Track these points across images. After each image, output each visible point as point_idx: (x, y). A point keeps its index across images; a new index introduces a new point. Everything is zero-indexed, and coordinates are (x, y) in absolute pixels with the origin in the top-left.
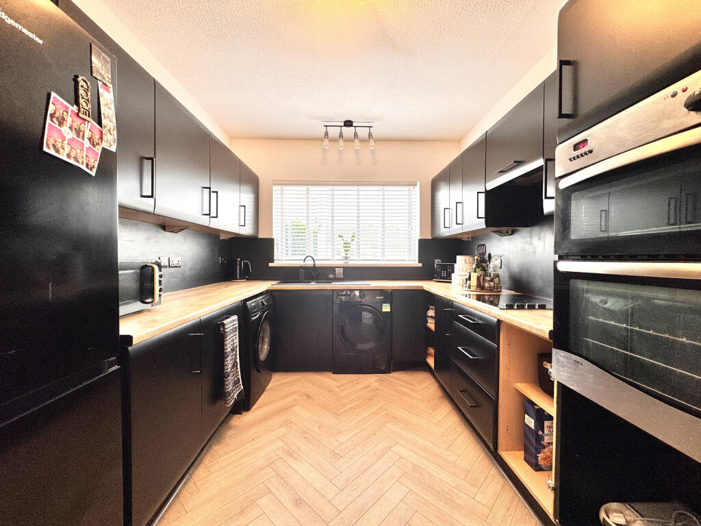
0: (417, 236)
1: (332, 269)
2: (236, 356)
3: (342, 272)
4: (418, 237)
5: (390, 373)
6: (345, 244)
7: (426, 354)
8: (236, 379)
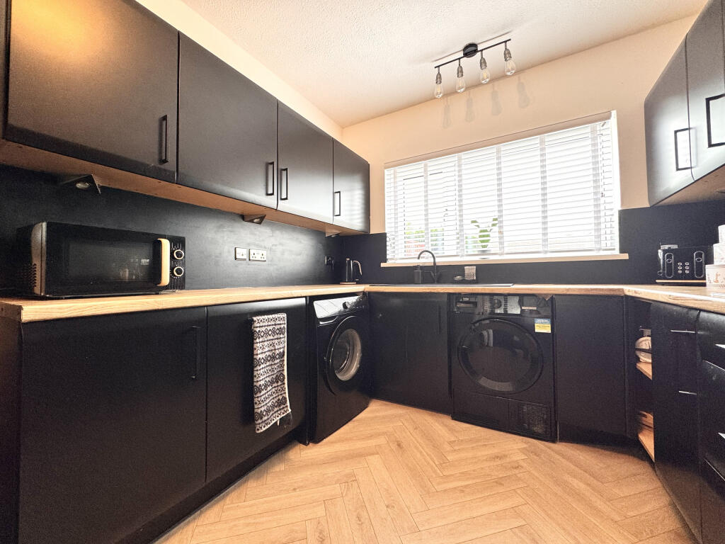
0: (614, 204)
1: (459, 269)
2: (282, 366)
3: (474, 271)
4: (618, 207)
5: (554, 441)
6: (481, 231)
7: (639, 427)
8: (280, 397)
